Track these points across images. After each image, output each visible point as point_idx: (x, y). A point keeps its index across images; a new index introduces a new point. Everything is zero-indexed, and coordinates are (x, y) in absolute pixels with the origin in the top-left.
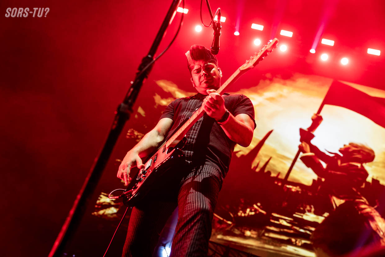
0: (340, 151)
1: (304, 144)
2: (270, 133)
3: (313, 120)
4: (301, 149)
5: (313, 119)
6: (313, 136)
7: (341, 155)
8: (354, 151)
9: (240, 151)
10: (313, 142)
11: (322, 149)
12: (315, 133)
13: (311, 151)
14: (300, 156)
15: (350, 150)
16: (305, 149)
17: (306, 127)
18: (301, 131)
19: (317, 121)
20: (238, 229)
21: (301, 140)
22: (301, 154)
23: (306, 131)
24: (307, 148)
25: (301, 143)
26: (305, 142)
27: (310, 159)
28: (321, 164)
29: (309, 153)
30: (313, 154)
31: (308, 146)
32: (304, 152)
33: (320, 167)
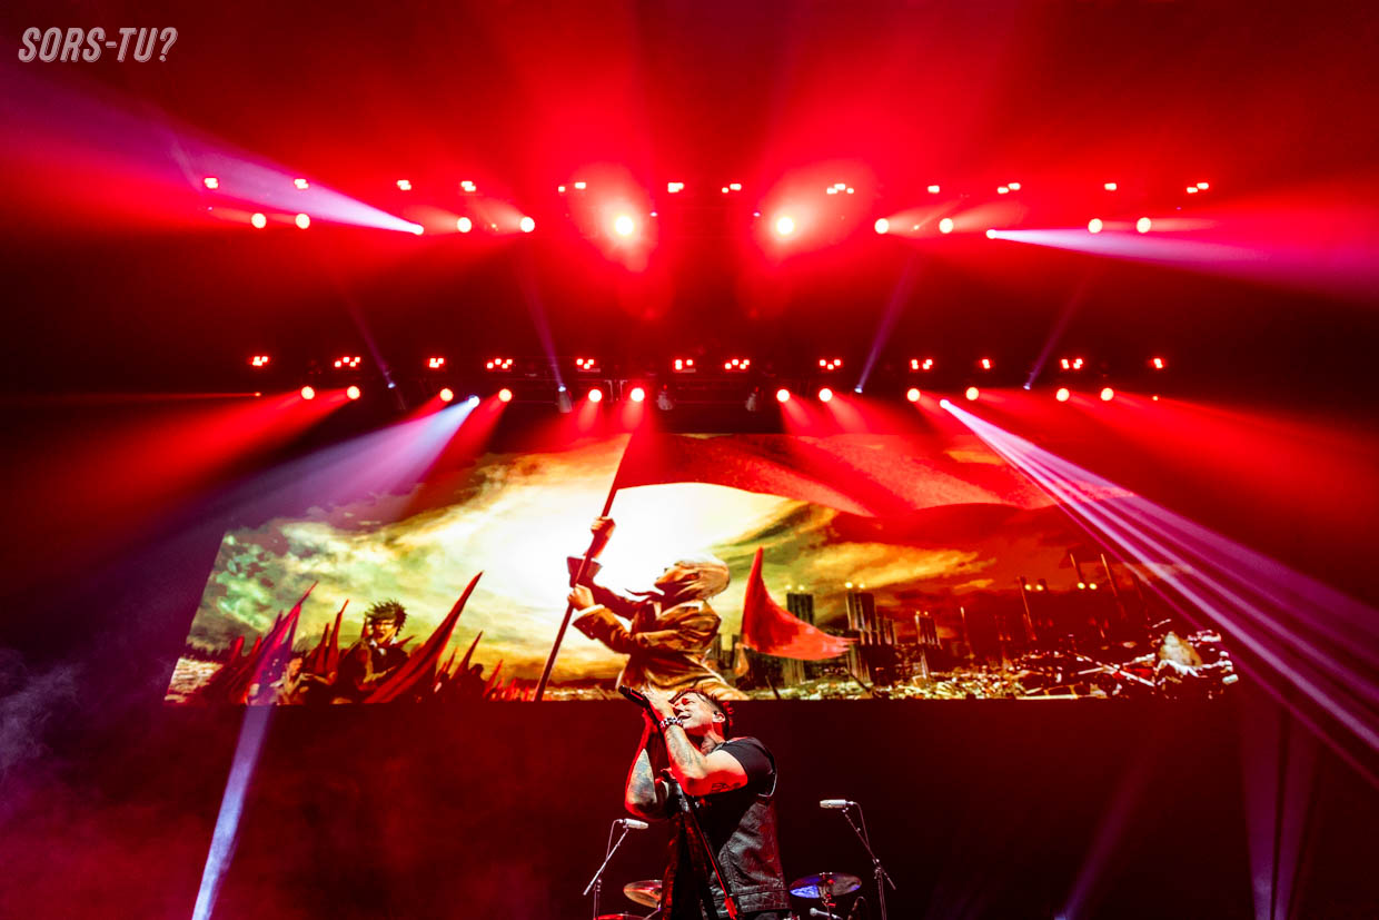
0: (658, 586)
1: (579, 590)
2: (477, 579)
3: (593, 531)
4: (574, 604)
5: (594, 528)
6: (597, 567)
7: (662, 593)
8: (687, 578)
9: (411, 638)
10: (599, 580)
11: (618, 591)
12: (599, 559)
13: (597, 602)
14: (572, 620)
15: (678, 578)
16: (582, 602)
17: (580, 553)
18: (573, 563)
21: (572, 584)
23: (581, 561)
24: (586, 595)
25: (572, 589)
26: (581, 584)
27: (596, 620)
28: (620, 625)
29: (592, 608)
30: (601, 606)
31: (589, 592)
32: (580, 608)
33: (619, 632)
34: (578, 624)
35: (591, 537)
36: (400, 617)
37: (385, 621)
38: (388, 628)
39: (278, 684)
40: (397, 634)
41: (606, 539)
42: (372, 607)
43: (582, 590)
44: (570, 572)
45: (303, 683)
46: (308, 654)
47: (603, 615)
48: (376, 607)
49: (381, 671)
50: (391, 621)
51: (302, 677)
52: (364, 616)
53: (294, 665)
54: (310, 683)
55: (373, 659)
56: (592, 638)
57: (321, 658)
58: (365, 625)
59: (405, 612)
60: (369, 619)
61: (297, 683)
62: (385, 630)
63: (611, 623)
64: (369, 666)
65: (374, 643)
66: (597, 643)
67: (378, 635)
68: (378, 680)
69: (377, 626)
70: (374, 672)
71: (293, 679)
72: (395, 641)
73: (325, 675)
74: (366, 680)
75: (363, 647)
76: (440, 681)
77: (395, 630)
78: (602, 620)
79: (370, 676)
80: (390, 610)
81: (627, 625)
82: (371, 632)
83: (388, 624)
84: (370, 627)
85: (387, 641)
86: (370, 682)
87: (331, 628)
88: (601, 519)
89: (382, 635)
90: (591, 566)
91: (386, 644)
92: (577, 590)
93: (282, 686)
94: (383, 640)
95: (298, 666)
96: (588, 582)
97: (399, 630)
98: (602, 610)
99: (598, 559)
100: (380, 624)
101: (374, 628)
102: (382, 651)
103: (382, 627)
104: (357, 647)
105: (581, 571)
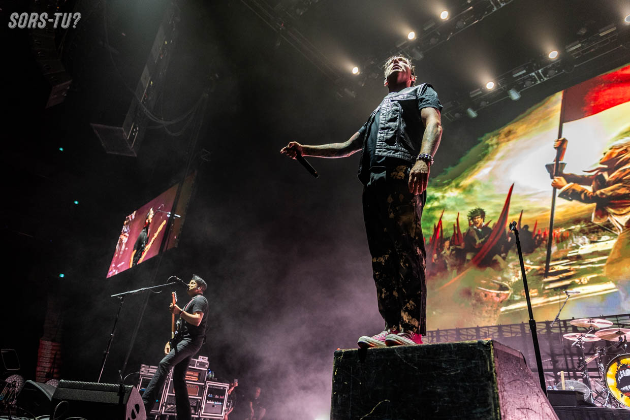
0: (603, 163)
1: (556, 179)
3: (556, 148)
4: (556, 186)
5: (556, 146)
6: (563, 165)
7: (606, 166)
8: (620, 154)
9: (490, 221)
13: (568, 182)
14: (557, 194)
15: (614, 155)
16: (560, 184)
17: (551, 161)
19: (561, 147)
20: (517, 295)
21: (552, 177)
22: (558, 191)
23: (553, 165)
24: (562, 181)
25: (553, 180)
26: (557, 176)
27: (571, 191)
28: (586, 190)
29: (567, 186)
30: (571, 184)
31: (562, 178)
32: (560, 187)
33: (585, 194)
34: (560, 196)
35: (556, 151)
36: (482, 214)
37: (477, 217)
38: (479, 220)
39: (443, 252)
40: (484, 221)
41: (565, 149)
42: (470, 213)
43: (558, 178)
44: (549, 172)
45: (452, 250)
46: (451, 238)
47: (573, 187)
48: (471, 212)
49: (482, 238)
50: (480, 216)
51: (451, 248)
52: (467, 217)
53: (447, 244)
54: (455, 249)
55: (477, 234)
56: (571, 200)
57: (456, 238)
58: (469, 221)
59: (484, 211)
60: (470, 218)
61: (450, 250)
62: (478, 221)
63: (580, 190)
64: (476, 237)
65: (475, 227)
66: (574, 202)
67: (476, 223)
68: (482, 242)
69: (475, 220)
70: (480, 239)
71: (449, 249)
72: (484, 224)
73: (460, 245)
74: (477, 243)
75: (471, 230)
76: (510, 236)
77: (482, 220)
78: (574, 190)
79: (479, 241)
80: (477, 212)
81: (589, 189)
82: (472, 223)
83: (478, 218)
84: (471, 221)
85: (481, 225)
86: (479, 243)
87: (456, 225)
88: (558, 141)
89: (478, 223)
90: (560, 166)
91: (480, 227)
92: (555, 179)
93: (445, 253)
94: (478, 225)
95: (448, 244)
96: (559, 174)
97: (484, 219)
98: (573, 185)
99: (563, 161)
100: (475, 219)
101: (473, 221)
102: (480, 230)
103: (476, 220)
104: (469, 231)
105: (555, 169)
